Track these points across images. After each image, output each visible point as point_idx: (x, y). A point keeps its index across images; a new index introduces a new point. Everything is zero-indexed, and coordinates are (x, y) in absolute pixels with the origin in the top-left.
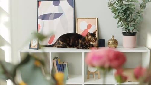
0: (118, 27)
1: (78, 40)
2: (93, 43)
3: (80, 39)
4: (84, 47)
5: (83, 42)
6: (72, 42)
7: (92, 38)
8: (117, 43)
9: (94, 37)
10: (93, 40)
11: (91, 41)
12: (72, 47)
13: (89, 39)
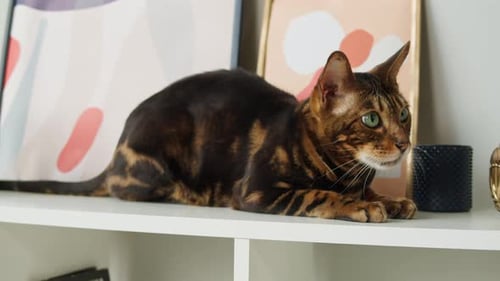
1: (244, 131)
2: (386, 150)
3: (263, 125)
5: (281, 154)
6: (206, 148)
7: (369, 105)
9: (388, 99)
10: (380, 130)
11: (363, 135)
12: (206, 191)
13: (348, 121)
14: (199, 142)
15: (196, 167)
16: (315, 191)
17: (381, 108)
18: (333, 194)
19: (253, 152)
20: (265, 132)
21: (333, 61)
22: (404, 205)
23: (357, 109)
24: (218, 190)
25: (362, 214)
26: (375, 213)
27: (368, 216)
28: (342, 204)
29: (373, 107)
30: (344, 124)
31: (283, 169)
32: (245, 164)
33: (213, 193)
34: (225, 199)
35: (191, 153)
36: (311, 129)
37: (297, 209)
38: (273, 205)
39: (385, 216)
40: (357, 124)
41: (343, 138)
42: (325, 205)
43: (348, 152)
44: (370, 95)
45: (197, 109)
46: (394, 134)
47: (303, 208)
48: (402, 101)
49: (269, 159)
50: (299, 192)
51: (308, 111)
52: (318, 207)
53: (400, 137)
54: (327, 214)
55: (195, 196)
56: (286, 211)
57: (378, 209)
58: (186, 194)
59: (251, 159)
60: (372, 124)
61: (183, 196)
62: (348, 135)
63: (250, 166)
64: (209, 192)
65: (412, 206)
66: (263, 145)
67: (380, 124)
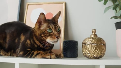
0: (105, 12)
1: (19, 36)
2: (53, 38)
3: (24, 35)
4: (29, 50)
5: (28, 42)
7: (49, 27)
8: (104, 45)
9: (54, 25)
10: (52, 33)
11: (47, 34)
12: (9, 52)
13: (44, 31)
14: (8, 39)
15: (7, 46)
16: (37, 51)
17: (52, 28)
18: (41, 52)
19: (21, 42)
20: (24, 36)
21: (41, 15)
22: (60, 55)
23: (46, 28)
24: (12, 52)
25: (49, 57)
26: (52, 56)
27: (51, 57)
28: (44, 54)
29: (50, 27)
30: (43, 32)
31: (29, 45)
32: (19, 45)
33: (11, 53)
34: (14, 54)
35: (6, 42)
36: (35, 34)
37: (32, 56)
38: (26, 55)
39: (55, 57)
40: (46, 32)
41: (43, 35)
42: (40, 55)
43: (44, 39)
44: (50, 25)
45: (7, 31)
46: (56, 34)
47: (34, 56)
48: (58, 26)
49: (25, 43)
50: (33, 51)
51: (35, 29)
52: (38, 55)
53: (57, 35)
54: (40, 57)
55: (6, 53)
56: (29, 56)
57: (53, 55)
58: (4, 53)
59: (21, 43)
60: (50, 32)
61: (3, 54)
62: (44, 34)
63: (20, 45)
64: (10, 52)
65: (62, 55)
66: (24, 40)
67: (52, 32)
